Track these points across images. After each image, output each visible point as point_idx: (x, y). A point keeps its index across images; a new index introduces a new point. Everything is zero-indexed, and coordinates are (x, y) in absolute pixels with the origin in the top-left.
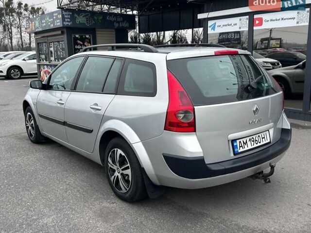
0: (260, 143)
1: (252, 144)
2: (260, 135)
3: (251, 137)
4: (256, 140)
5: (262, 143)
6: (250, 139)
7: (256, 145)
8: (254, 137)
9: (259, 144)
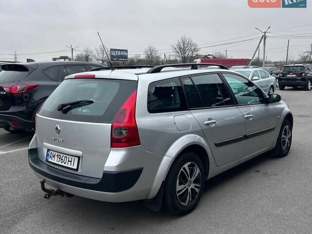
0: (65, 163)
1: (58, 160)
2: (68, 156)
3: (59, 154)
4: (62, 159)
5: (66, 165)
6: (58, 155)
7: (60, 163)
8: (62, 155)
9: (63, 164)
